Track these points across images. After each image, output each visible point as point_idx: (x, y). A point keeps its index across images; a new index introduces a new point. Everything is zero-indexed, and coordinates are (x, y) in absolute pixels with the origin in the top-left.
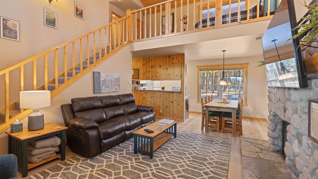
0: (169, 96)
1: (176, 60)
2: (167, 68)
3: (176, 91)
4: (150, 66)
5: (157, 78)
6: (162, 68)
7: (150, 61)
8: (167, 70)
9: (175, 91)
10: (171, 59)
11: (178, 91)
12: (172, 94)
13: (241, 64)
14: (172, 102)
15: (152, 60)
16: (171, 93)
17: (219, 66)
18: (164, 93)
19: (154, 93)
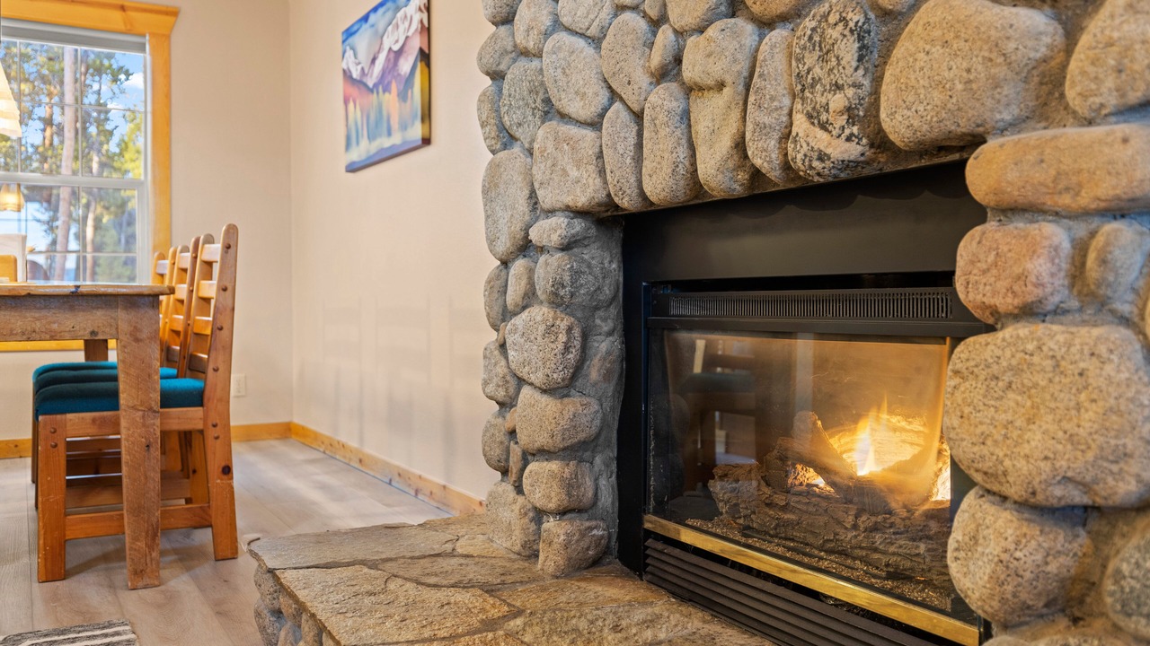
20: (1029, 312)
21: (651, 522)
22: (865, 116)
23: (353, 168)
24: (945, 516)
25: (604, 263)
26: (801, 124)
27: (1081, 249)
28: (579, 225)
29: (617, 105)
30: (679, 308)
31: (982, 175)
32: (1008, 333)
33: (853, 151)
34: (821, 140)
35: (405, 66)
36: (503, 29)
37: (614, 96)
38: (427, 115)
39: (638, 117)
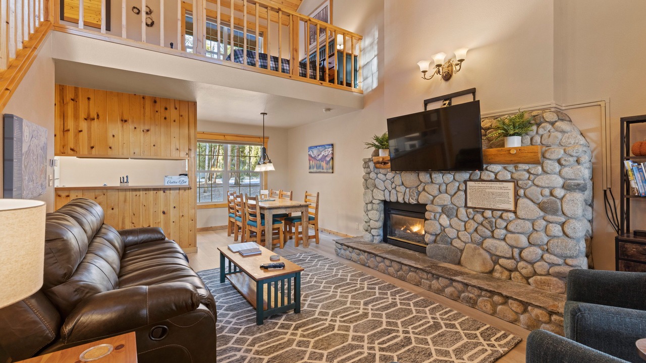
0: (156, 200)
1: (173, 114)
2: (147, 128)
3: (178, 184)
4: (83, 115)
5: (110, 152)
6: (130, 126)
7: (80, 97)
8: (149, 132)
9: (176, 184)
10: (159, 107)
11: (184, 184)
12: (164, 192)
13: (259, 138)
14: (164, 213)
15: (89, 99)
16: (162, 192)
17: (227, 135)
18: (138, 193)
19: (99, 195)
20: (431, 219)
21: (388, 237)
22: (417, 200)
23: (309, 172)
24: (424, 235)
25: (382, 206)
26: (410, 199)
27: (435, 215)
28: (380, 201)
29: (386, 190)
30: (392, 212)
31: (427, 208)
32: (429, 221)
33: (416, 203)
34: (413, 201)
35: (328, 159)
36: (367, 175)
37: (386, 188)
38: (333, 168)
39: (390, 192)
